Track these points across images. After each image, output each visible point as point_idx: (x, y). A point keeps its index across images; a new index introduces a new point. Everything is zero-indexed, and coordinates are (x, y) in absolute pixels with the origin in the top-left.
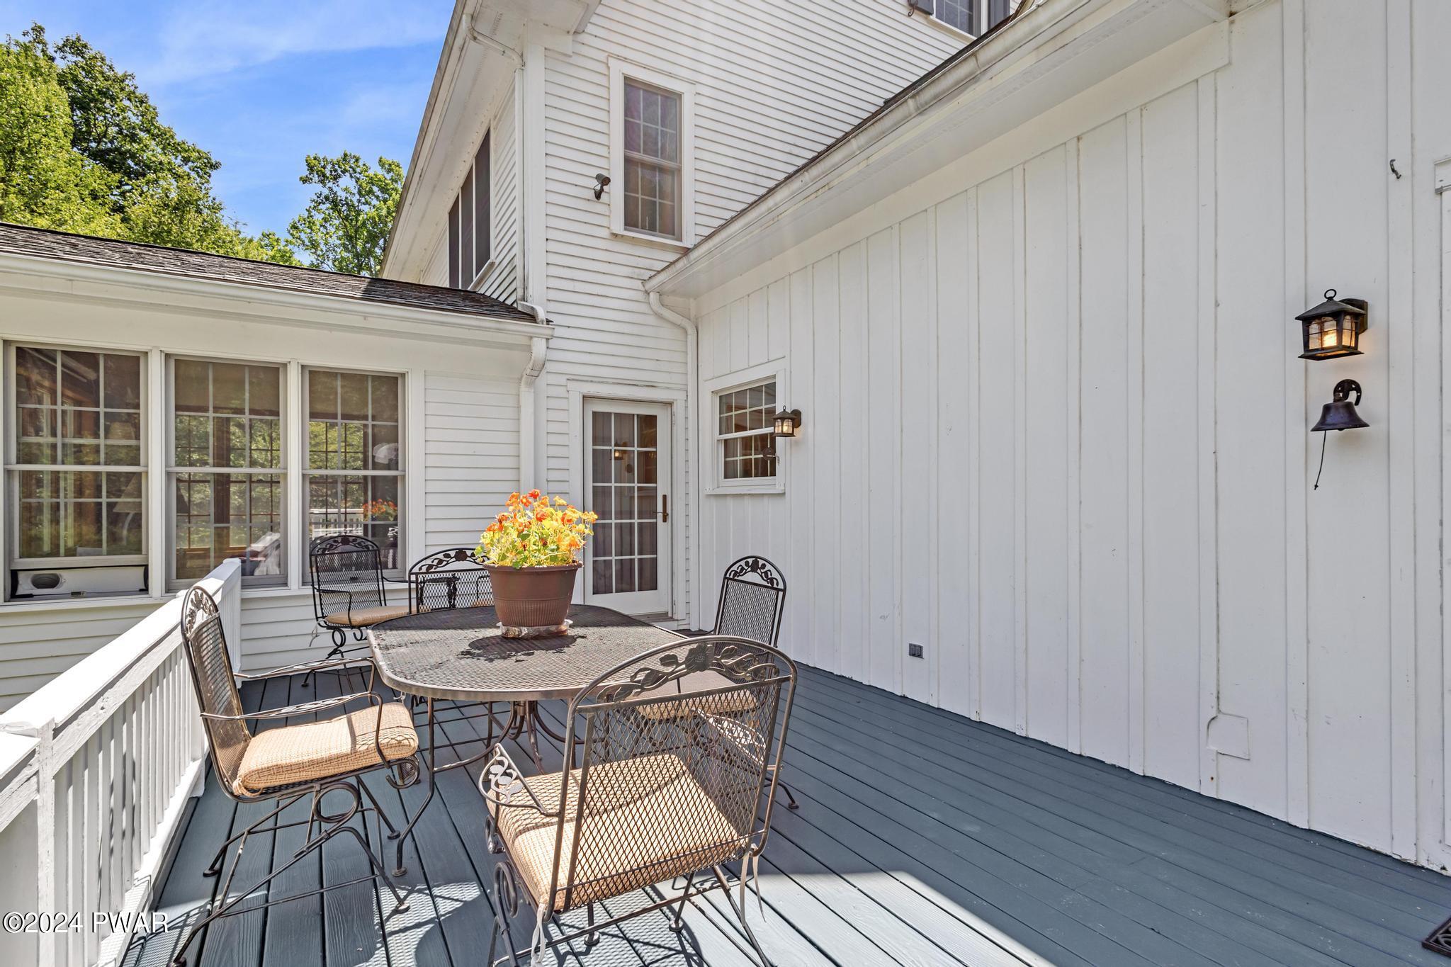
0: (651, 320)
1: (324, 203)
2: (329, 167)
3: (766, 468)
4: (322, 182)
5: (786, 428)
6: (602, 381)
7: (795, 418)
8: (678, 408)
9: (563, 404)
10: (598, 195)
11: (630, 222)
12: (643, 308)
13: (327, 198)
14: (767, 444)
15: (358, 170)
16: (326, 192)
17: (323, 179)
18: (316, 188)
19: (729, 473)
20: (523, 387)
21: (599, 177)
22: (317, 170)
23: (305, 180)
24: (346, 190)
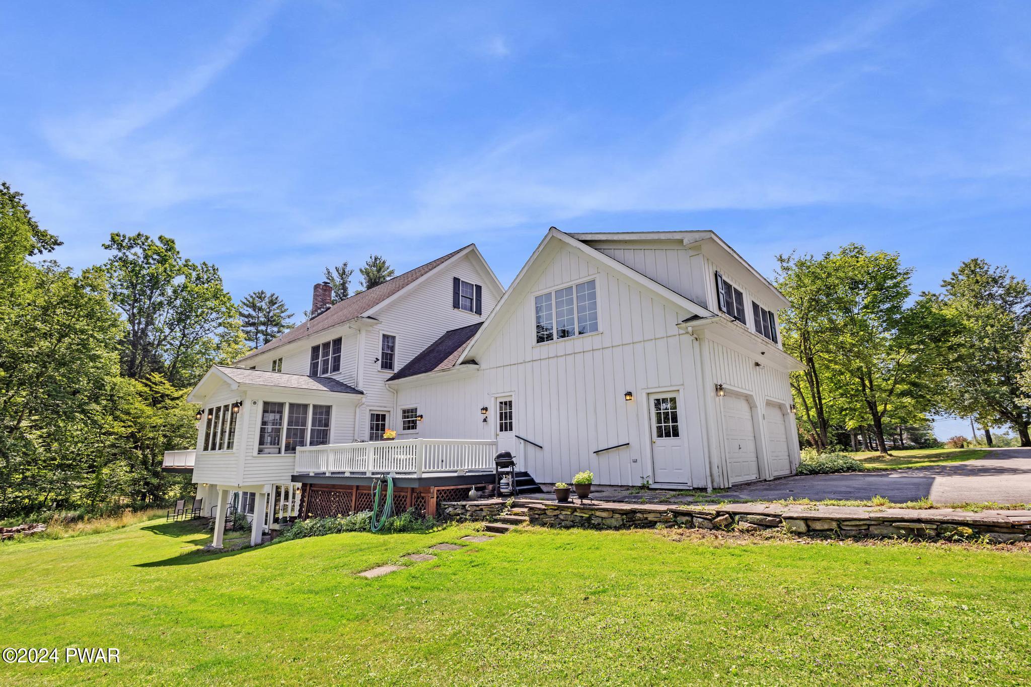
0: (386, 391)
1: (117, 262)
2: (126, 241)
3: (414, 427)
4: (119, 250)
5: (419, 419)
6: (374, 406)
7: (421, 417)
8: (392, 413)
9: (364, 412)
10: (375, 362)
11: (382, 367)
12: (384, 388)
13: (120, 259)
14: (414, 422)
15: (146, 244)
16: (120, 255)
17: (120, 247)
18: (114, 252)
19: (404, 429)
20: (357, 408)
21: (377, 359)
22: (116, 241)
23: (107, 247)
24: (135, 254)
